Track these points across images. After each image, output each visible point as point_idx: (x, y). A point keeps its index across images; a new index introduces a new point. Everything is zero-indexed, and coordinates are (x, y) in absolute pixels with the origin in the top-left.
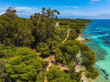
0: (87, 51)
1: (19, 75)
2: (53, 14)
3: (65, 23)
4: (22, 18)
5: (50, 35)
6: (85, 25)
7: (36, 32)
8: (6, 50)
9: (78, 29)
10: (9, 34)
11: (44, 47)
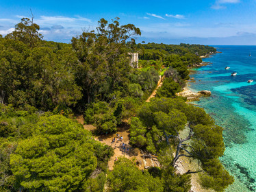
1: (41, 181)
2: (124, 34)
3: (154, 54)
4: (52, 43)
5: (117, 84)
6: (201, 60)
7: (85, 76)
8: (14, 120)
9: (182, 70)
10: (22, 81)
11: (103, 113)
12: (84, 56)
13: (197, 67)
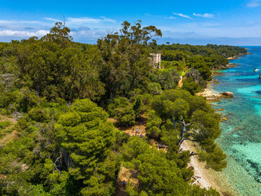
1: (75, 143)
2: (146, 36)
3: (178, 55)
4: (78, 44)
5: (138, 82)
6: (228, 62)
7: (109, 73)
8: (48, 110)
10: (54, 77)
11: (123, 107)
12: (108, 56)
13: (223, 69)
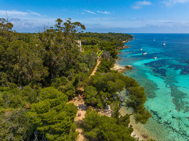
0: (135, 86)
1: (49, 126)
2: (73, 29)
3: (92, 41)
6: (124, 44)
9: (113, 52)
11: (65, 85)
12: (49, 46)
13: (121, 49)
